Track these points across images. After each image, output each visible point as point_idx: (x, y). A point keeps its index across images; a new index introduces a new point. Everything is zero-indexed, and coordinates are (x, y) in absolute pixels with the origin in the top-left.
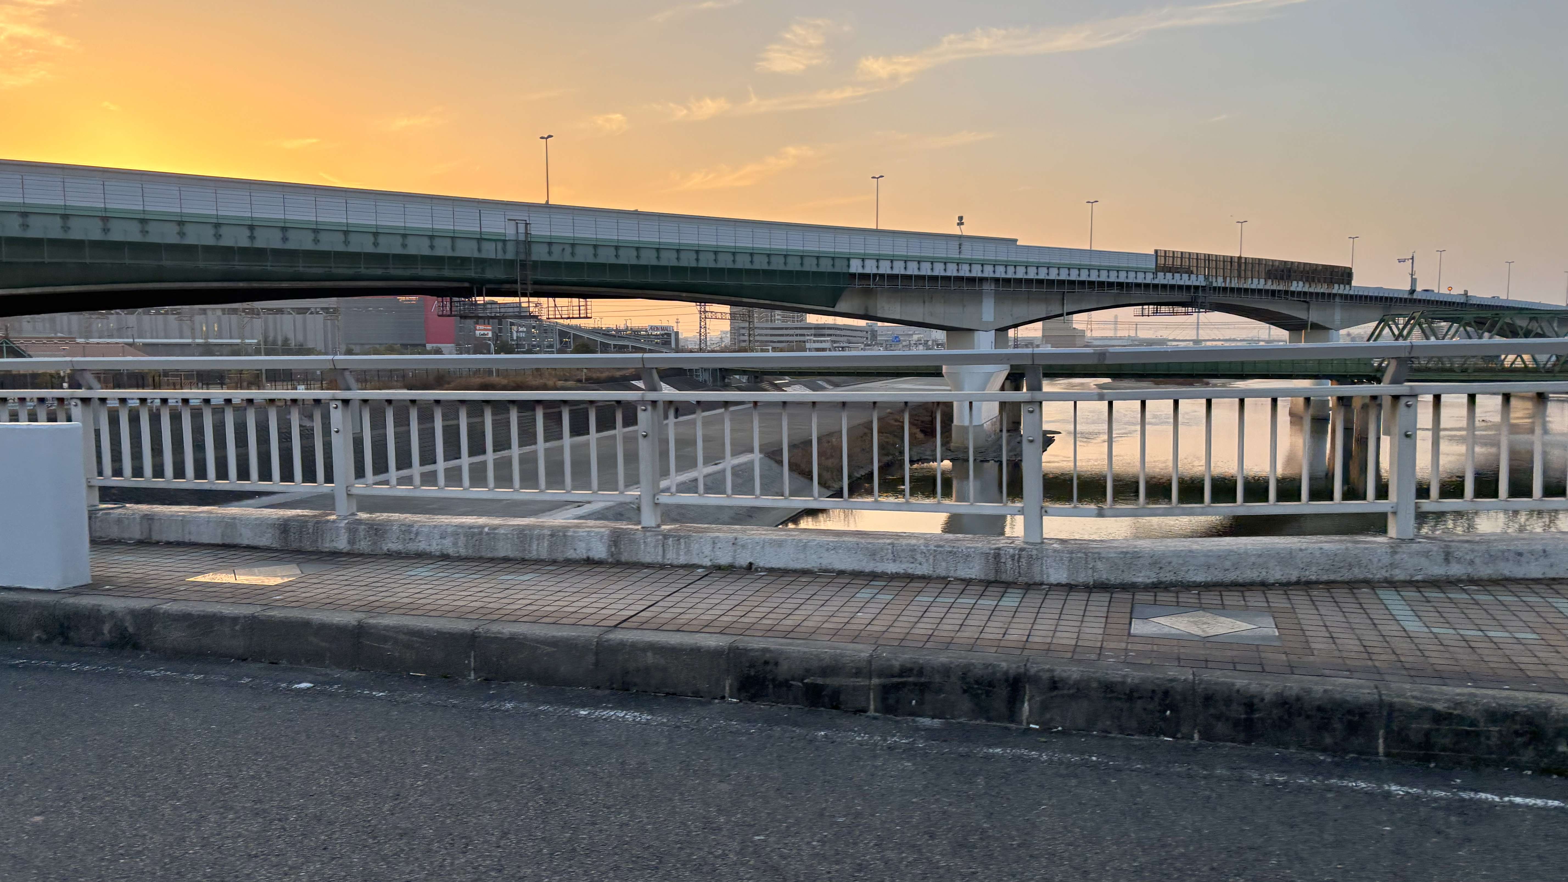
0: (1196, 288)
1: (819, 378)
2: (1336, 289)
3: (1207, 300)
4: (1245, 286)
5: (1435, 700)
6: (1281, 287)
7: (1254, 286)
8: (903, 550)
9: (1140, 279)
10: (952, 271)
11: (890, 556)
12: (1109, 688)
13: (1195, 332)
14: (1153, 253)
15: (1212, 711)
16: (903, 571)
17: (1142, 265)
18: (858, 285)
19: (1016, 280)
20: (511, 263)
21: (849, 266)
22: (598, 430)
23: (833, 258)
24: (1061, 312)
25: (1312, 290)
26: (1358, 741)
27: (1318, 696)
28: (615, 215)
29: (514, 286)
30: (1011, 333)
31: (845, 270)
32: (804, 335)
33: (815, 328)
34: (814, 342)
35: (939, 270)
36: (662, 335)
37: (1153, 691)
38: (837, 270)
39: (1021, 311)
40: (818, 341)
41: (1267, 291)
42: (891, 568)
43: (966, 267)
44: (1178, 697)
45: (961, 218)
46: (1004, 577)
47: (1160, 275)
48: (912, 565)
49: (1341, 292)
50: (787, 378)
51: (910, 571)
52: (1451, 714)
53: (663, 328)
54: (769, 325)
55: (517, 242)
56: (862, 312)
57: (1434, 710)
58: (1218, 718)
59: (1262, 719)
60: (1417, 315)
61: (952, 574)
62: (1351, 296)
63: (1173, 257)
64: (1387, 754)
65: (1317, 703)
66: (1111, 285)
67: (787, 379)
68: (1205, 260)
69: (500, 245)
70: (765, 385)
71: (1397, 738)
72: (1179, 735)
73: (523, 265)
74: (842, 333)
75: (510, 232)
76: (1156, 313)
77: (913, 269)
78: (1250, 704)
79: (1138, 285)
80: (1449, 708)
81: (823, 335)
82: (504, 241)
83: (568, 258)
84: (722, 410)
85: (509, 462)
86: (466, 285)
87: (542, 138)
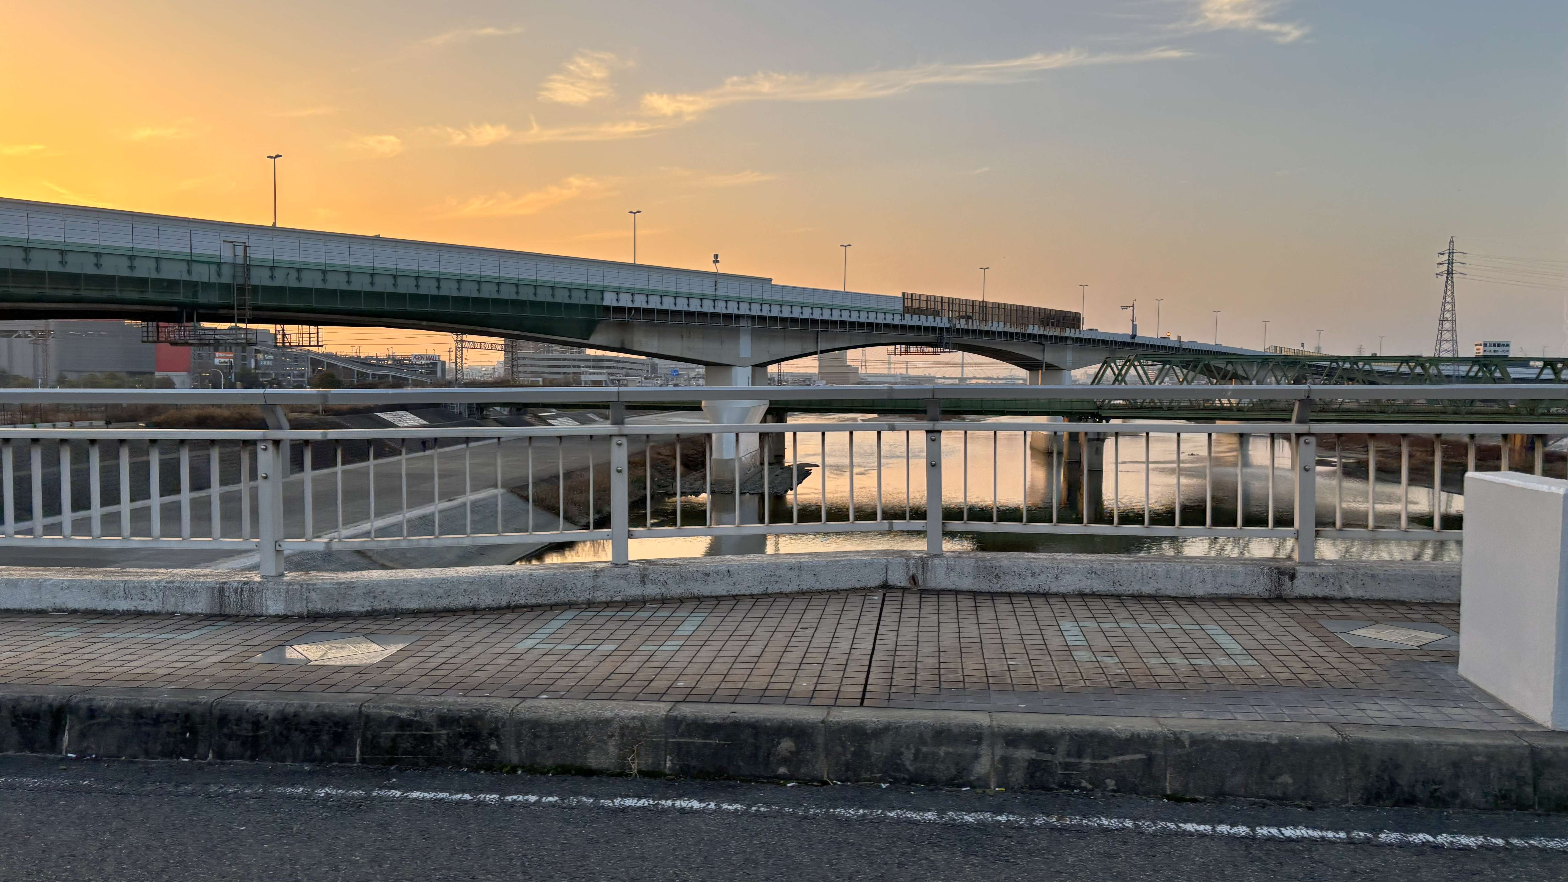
0: (941, 329)
1: (589, 410)
2: (1068, 333)
3: (951, 341)
4: (986, 328)
5: (400, 709)
6: (1019, 330)
7: (994, 329)
8: (134, 587)
9: (889, 320)
10: (708, 307)
11: (122, 593)
12: (138, 714)
13: (960, 370)
14: (900, 295)
15: (225, 731)
16: (133, 608)
17: (891, 307)
18: (612, 318)
19: (770, 317)
20: (227, 288)
21: (602, 299)
22: (314, 468)
23: (586, 291)
24: (815, 350)
25: (1046, 333)
26: (339, 750)
27: (312, 711)
28: (347, 239)
29: (231, 311)
30: (772, 369)
31: (599, 303)
32: (579, 367)
33: (594, 360)
34: (591, 374)
35: (695, 306)
36: (427, 364)
37: (177, 715)
38: (590, 302)
39: (778, 348)
40: (594, 373)
41: (1006, 333)
42: (123, 605)
43: (722, 304)
44: (197, 719)
45: (716, 256)
46: (227, 611)
47: (907, 316)
48: (143, 602)
49: (1072, 335)
50: (554, 410)
51: (140, 608)
52: (412, 720)
53: (428, 358)
54: (546, 356)
55: (234, 265)
56: (617, 346)
57: (399, 718)
58: (230, 737)
59: (266, 735)
60: (1132, 358)
61: (180, 609)
62: (1081, 339)
63: (919, 300)
64: (363, 761)
65: (312, 717)
66: (861, 325)
67: (554, 412)
68: (949, 303)
69: (213, 268)
70: (528, 418)
71: (371, 746)
72: (196, 756)
73: (241, 290)
74: (620, 365)
75: (226, 254)
76: (907, 352)
77: (668, 304)
78: (257, 721)
79: (887, 326)
80: (411, 715)
81: (602, 367)
82: (219, 264)
83: (293, 283)
84: (464, 446)
85: (208, 502)
86: (175, 309)
87: (270, 157)
